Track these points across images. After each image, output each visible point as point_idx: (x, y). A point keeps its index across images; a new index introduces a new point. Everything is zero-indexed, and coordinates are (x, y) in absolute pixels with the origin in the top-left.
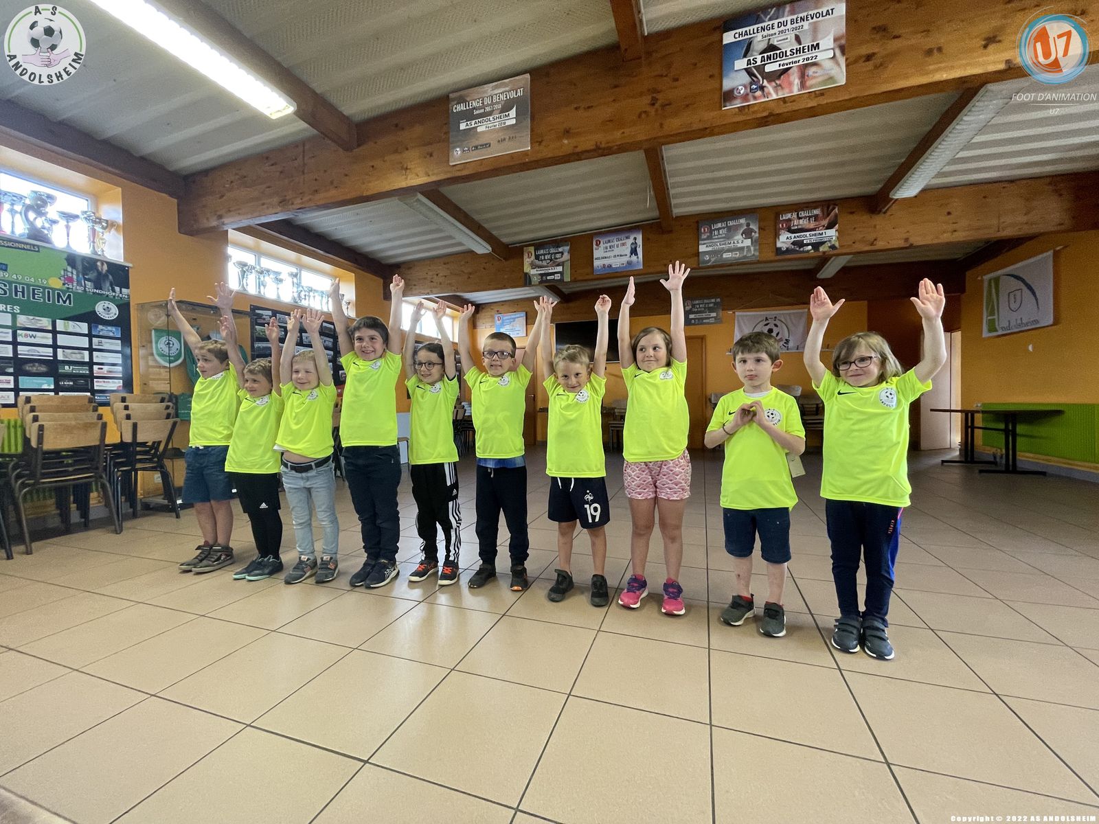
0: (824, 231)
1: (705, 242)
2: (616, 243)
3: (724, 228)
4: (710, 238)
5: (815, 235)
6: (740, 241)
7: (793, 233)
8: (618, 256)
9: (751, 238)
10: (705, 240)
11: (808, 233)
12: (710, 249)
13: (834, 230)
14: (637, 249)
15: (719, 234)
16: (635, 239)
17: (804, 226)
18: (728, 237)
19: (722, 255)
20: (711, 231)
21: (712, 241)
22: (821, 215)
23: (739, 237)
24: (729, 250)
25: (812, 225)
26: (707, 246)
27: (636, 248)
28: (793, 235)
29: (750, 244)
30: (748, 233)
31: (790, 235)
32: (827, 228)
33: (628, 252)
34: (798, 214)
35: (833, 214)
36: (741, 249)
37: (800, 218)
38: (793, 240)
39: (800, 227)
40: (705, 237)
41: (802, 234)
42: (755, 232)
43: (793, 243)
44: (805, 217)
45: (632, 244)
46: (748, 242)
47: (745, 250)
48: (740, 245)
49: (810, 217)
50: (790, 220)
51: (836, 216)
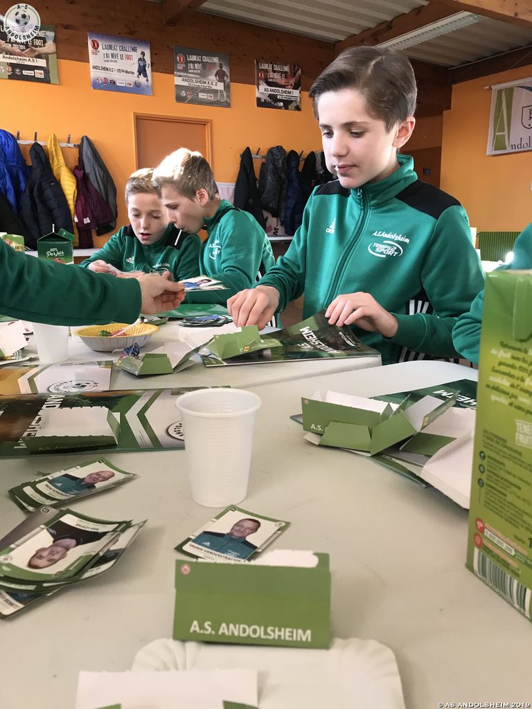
0: (292, 90)
1: (182, 74)
2: (121, 53)
3: (199, 63)
4: (186, 70)
5: (285, 92)
6: (214, 83)
7: (269, 86)
8: (123, 71)
9: (224, 82)
10: (179, 71)
11: (280, 89)
12: (186, 84)
13: (298, 91)
14: (146, 68)
15: (195, 69)
16: (143, 54)
17: (277, 81)
18: (203, 75)
19: (197, 95)
20: (187, 63)
21: (189, 75)
22: (289, 74)
23: (213, 78)
24: (204, 91)
25: (283, 82)
26: (183, 80)
27: (145, 66)
28: (270, 88)
29: (223, 89)
30: (221, 76)
31: (267, 87)
32: (294, 89)
33: (135, 69)
34: (273, 66)
35: (297, 74)
36: (215, 92)
37: (274, 72)
38: (269, 93)
39: (274, 81)
40: (181, 68)
41: (277, 88)
42: (227, 77)
43: (270, 96)
44: (279, 72)
45: (140, 59)
46: (220, 86)
47: (219, 94)
48: (214, 87)
49: (282, 72)
50: (266, 71)
51: (300, 77)
